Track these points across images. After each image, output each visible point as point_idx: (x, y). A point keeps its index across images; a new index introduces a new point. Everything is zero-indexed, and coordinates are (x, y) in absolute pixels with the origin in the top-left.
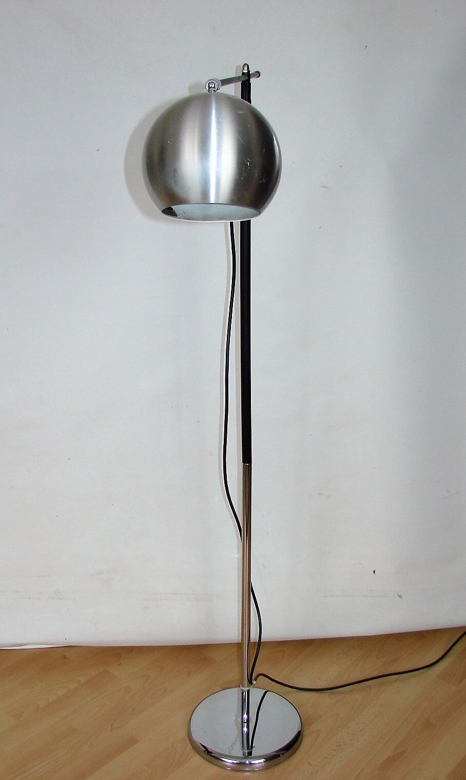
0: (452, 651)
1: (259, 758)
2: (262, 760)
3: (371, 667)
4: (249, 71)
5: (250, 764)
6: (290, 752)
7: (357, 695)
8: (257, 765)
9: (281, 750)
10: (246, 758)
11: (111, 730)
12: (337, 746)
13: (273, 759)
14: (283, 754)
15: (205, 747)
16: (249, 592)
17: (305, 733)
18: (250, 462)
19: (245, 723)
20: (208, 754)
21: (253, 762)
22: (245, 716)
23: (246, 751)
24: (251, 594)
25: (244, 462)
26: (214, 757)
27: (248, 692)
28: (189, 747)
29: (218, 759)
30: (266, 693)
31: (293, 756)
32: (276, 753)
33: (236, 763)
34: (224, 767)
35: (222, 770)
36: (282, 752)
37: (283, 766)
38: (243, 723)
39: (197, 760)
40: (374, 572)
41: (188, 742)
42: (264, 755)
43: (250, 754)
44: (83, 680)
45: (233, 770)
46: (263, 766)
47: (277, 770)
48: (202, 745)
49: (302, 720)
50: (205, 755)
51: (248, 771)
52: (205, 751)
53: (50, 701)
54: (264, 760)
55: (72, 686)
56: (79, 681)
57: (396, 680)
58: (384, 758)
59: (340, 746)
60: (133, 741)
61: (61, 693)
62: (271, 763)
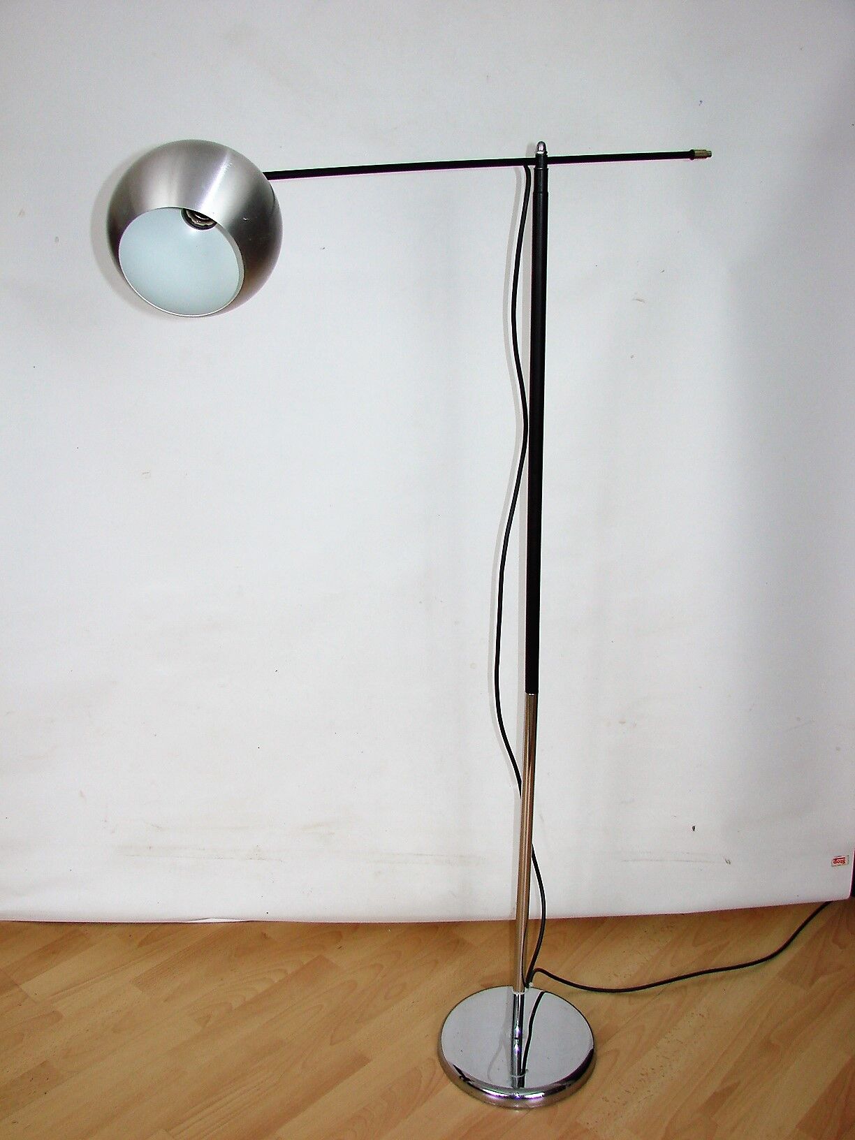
0: (795, 940)
1: (535, 1090)
2: (541, 1094)
3: (687, 958)
4: (546, 152)
5: (523, 1098)
6: (580, 1081)
7: (667, 1000)
8: (532, 1101)
9: (567, 1080)
10: (516, 1089)
11: (331, 1044)
12: (643, 1075)
13: (555, 1092)
14: (569, 1085)
15: (459, 1071)
16: (528, 858)
17: (599, 1053)
18: (536, 692)
19: (516, 1038)
20: (465, 1081)
21: (527, 1097)
22: (517, 1029)
23: (517, 1077)
24: (532, 862)
25: (527, 691)
26: (472, 1086)
27: (523, 997)
28: (440, 1070)
29: (478, 1089)
30: (542, 994)
31: (582, 1090)
32: (560, 1085)
33: (505, 1097)
34: (487, 1102)
35: (485, 1106)
36: (570, 1082)
37: (569, 1102)
38: (513, 1038)
39: (451, 1090)
40: (694, 828)
41: (438, 1064)
42: (542, 1087)
43: (521, 1082)
44: (291, 969)
45: (500, 1106)
46: (542, 1102)
47: (562, 1108)
48: (456, 1068)
49: (595, 1034)
50: (461, 1082)
51: (520, 1109)
52: (460, 1077)
53: (247, 1000)
54: (543, 1094)
55: (277, 978)
56: (285, 972)
57: (722, 978)
58: (709, 1094)
59: (647, 1074)
60: (361, 1061)
61: (261, 988)
62: (552, 1098)
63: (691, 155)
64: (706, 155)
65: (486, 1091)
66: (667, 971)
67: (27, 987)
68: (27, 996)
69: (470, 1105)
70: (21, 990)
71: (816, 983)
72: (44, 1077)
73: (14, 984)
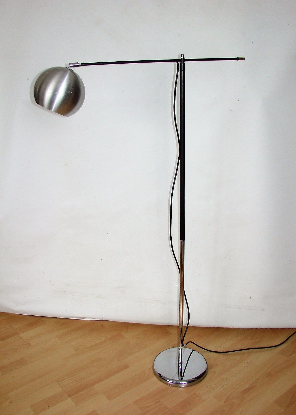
0: (287, 341)
1: (185, 381)
2: (186, 382)
3: (247, 344)
4: (184, 57)
7: (236, 357)
10: (180, 380)
11: (117, 361)
12: (222, 380)
13: (191, 382)
14: (196, 380)
18: (184, 240)
19: (180, 364)
20: (161, 377)
21: (182, 383)
22: (180, 361)
23: (180, 378)
24: (184, 296)
25: (181, 240)
26: (163, 379)
27: (182, 350)
28: (152, 372)
29: (165, 380)
30: (193, 351)
32: (193, 379)
33: (174, 383)
34: (167, 384)
35: (165, 385)
36: (196, 379)
38: (179, 364)
39: (155, 379)
40: (251, 297)
42: (187, 380)
43: (182, 379)
44: (109, 337)
45: (172, 386)
46: (186, 385)
47: (191, 388)
48: (159, 373)
49: (208, 365)
50: (159, 378)
51: (178, 387)
52: (159, 376)
53: (92, 345)
54: (187, 382)
55: (103, 339)
56: (107, 337)
57: (258, 351)
58: (244, 388)
59: (224, 380)
60: (126, 367)
61: (97, 341)
62: (190, 384)
63: (237, 59)
64: (243, 59)
65: (168, 381)
67: (21, 335)
68: (21, 338)
69: (160, 384)
70: (19, 336)
71: (291, 356)
72: (21, 362)
73: (18, 334)
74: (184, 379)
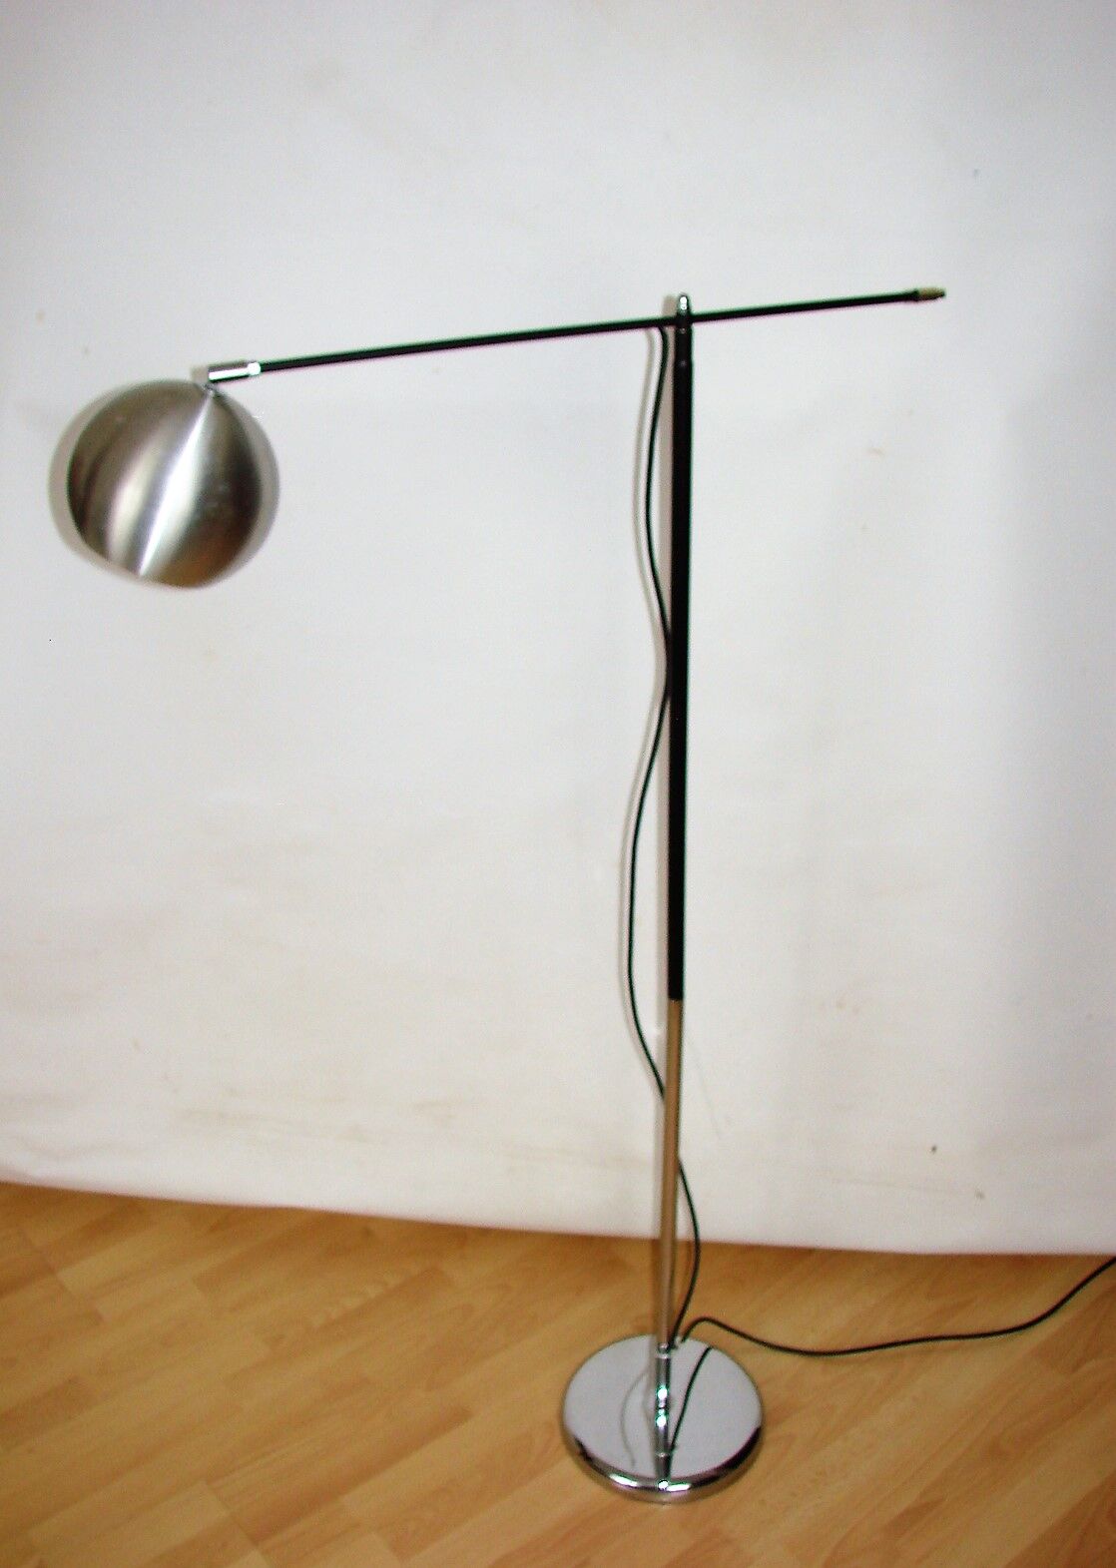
1: (681, 1479)
2: (684, 1486)
3: (912, 1317)
4: (690, 307)
6: (737, 1471)
7: (874, 1371)
8: (676, 1494)
10: (658, 1478)
11: (427, 1389)
13: (703, 1483)
17: (769, 1436)
27: (668, 1361)
28: (558, 1440)
29: (603, 1473)
30: (707, 1350)
34: (610, 1489)
38: (657, 1407)
39: (569, 1466)
40: (934, 1149)
41: (557, 1432)
42: (688, 1476)
44: (393, 1281)
49: (764, 1408)
50: (581, 1459)
53: (332, 1318)
54: (687, 1485)
55: (372, 1292)
56: (386, 1283)
60: (460, 1416)
61: (352, 1303)
62: (699, 1491)
63: (913, 297)
64: (934, 296)
66: (882, 1332)
67: (65, 1275)
68: (62, 1288)
69: (587, 1488)
70: (57, 1280)
72: (69, 1398)
73: (51, 1270)
74: (676, 1470)
